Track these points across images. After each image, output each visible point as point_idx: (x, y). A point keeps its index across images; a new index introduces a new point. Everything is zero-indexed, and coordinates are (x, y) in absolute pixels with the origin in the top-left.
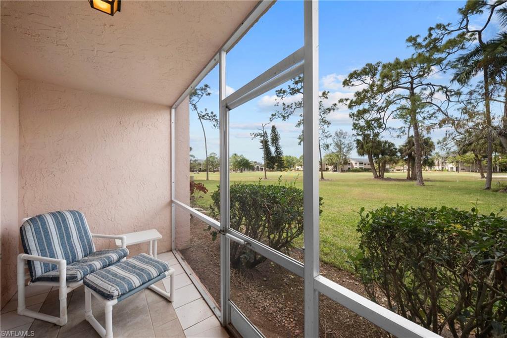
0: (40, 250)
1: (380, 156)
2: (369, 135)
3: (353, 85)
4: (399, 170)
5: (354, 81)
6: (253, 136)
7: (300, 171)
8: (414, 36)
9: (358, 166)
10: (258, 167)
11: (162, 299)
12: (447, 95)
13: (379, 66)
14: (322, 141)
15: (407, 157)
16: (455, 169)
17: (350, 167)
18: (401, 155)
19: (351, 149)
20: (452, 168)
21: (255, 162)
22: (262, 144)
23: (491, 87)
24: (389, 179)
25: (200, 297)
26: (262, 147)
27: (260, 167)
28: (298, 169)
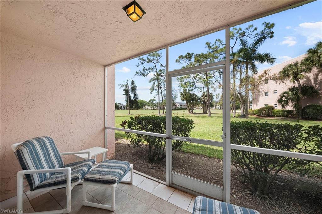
0: (36, 166)
1: (191, 101)
2: (186, 90)
3: (180, 63)
4: (198, 109)
5: (181, 61)
6: (121, 86)
7: (149, 109)
8: (209, 42)
9: (179, 107)
10: (121, 107)
11: (124, 184)
12: (220, 74)
13: (193, 55)
14: (163, 92)
15: (203, 102)
16: (220, 109)
17: (176, 107)
18: (200, 101)
19: (176, 97)
20: (219, 108)
21: (119, 104)
22: (125, 92)
23: (235, 73)
24: (195, 113)
25: (146, 178)
26: (125, 94)
27: (123, 107)
28: (147, 108)
